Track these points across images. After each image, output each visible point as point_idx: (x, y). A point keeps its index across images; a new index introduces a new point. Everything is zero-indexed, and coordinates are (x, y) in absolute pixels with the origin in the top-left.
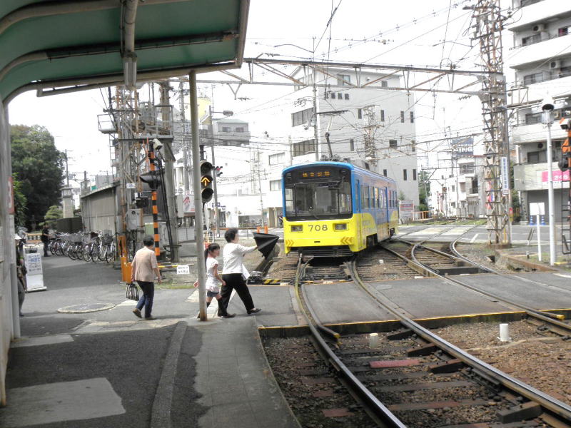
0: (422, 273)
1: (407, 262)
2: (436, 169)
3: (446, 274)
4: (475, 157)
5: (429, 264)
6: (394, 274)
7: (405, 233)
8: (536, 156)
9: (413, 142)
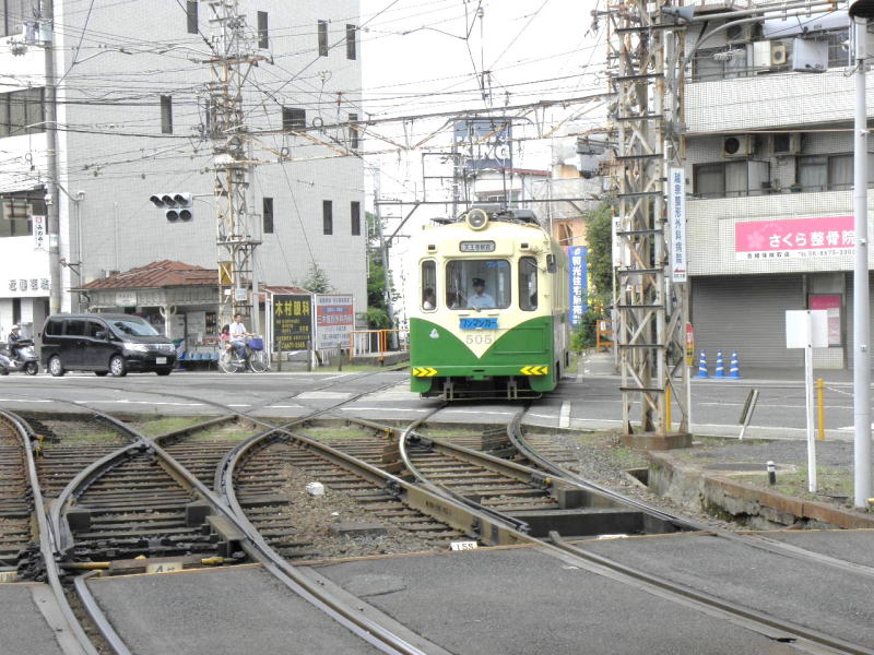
0: (468, 531)
1: (402, 490)
2: (417, 204)
3: (554, 534)
4: (523, 174)
5: (477, 498)
6: (375, 532)
7: (346, 396)
8: (718, 177)
9: (353, 117)
